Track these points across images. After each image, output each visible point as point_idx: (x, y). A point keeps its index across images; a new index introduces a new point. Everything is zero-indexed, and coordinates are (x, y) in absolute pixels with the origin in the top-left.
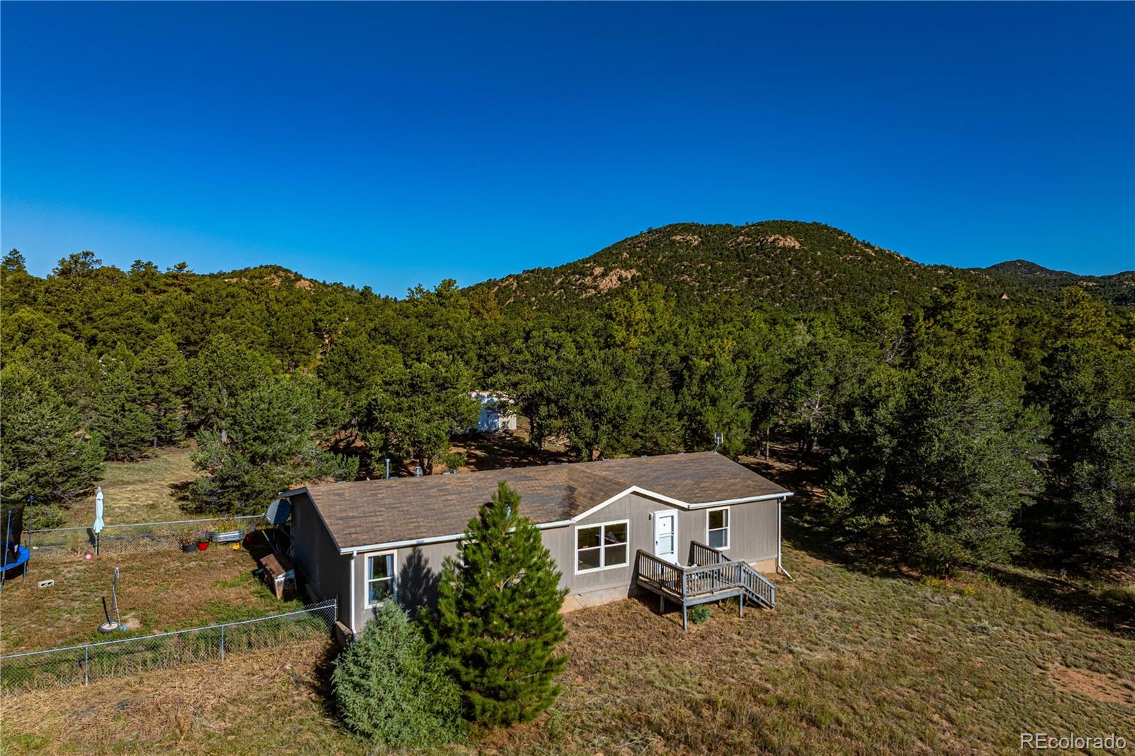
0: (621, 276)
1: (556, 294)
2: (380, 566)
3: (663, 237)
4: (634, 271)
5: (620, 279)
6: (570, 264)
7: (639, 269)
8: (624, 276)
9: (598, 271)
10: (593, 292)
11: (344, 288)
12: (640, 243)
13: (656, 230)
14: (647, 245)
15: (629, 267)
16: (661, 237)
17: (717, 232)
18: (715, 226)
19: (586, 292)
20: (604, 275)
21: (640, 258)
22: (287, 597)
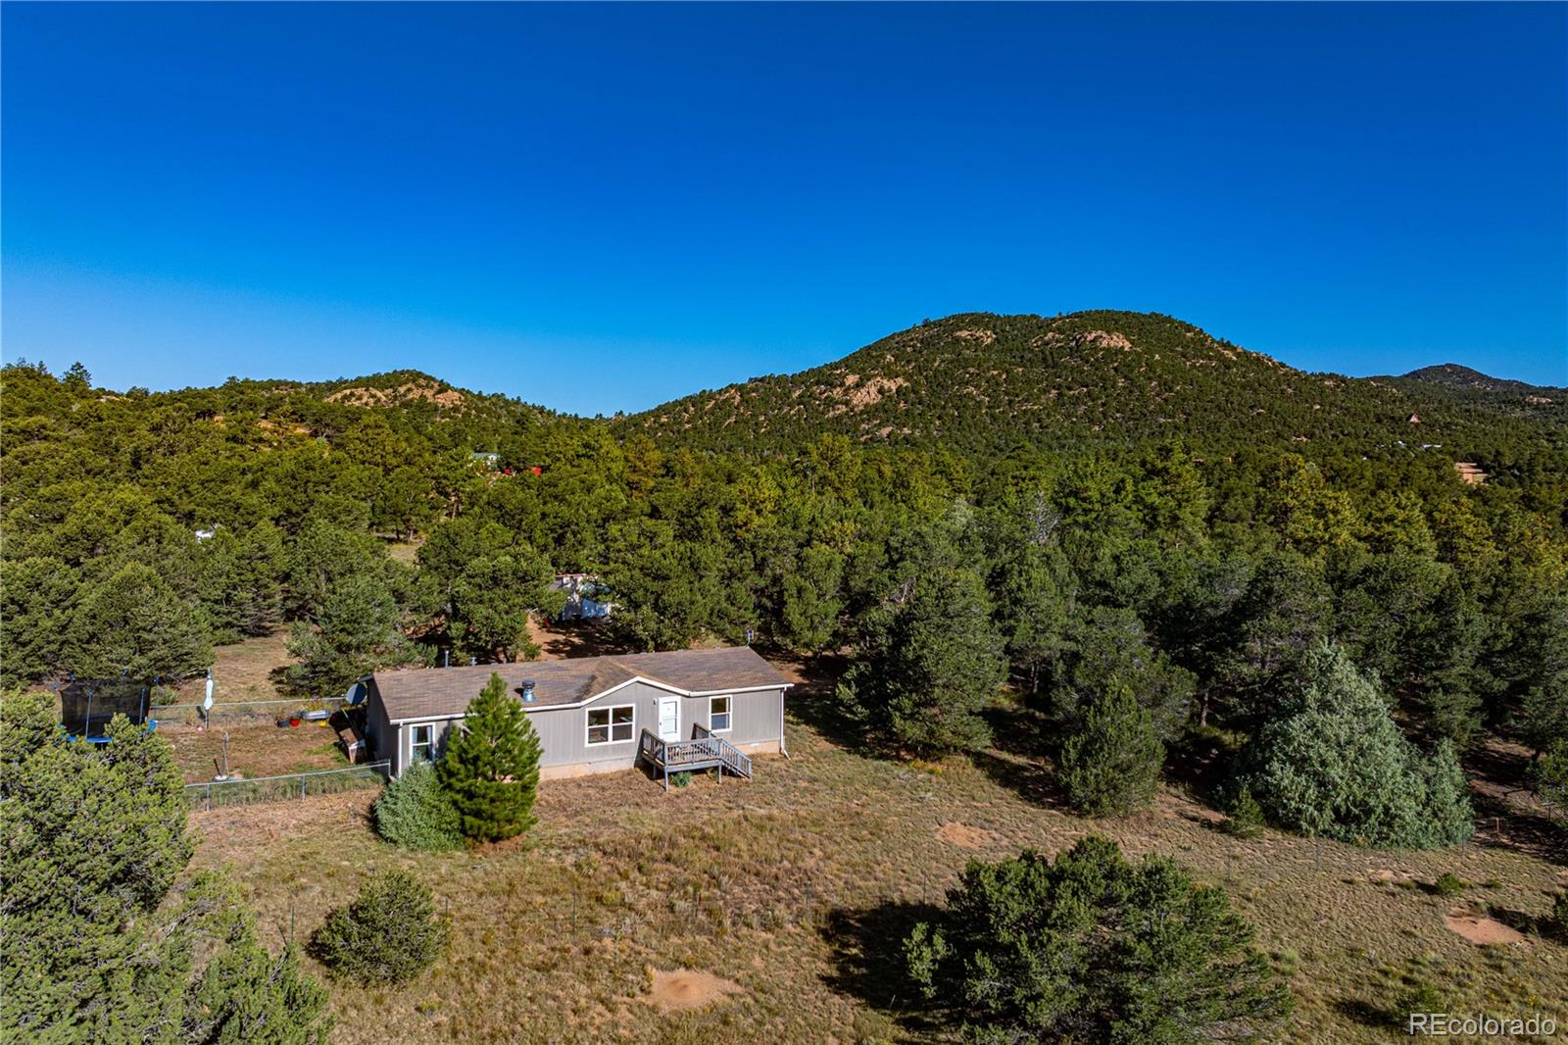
0: (882, 387)
1: (792, 412)
2: (422, 734)
3: (944, 332)
4: (900, 380)
5: (881, 391)
6: (813, 370)
7: (908, 377)
8: (886, 387)
9: (851, 379)
10: (843, 409)
11: (506, 402)
12: (912, 340)
13: (934, 323)
14: (922, 343)
15: (894, 375)
16: (940, 333)
17: (1019, 325)
18: (1015, 318)
19: (834, 409)
20: (858, 386)
21: (909, 362)
22: (358, 761)
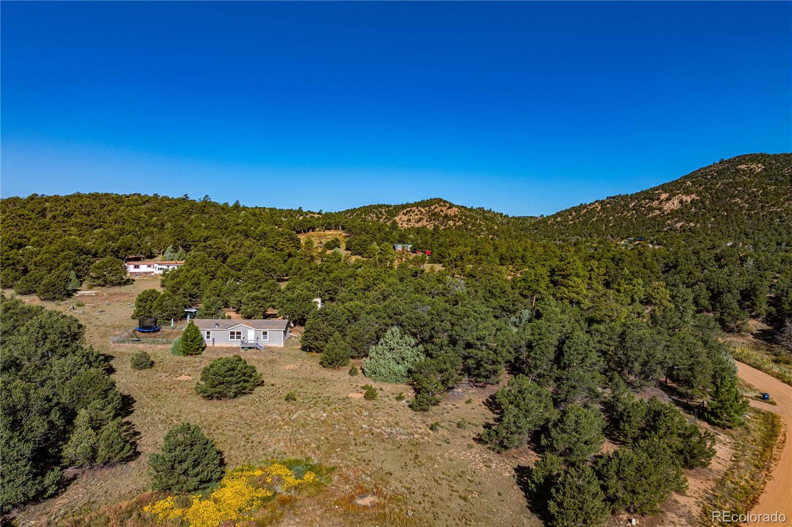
0: (682, 200)
1: (629, 215)
3: (732, 166)
4: (693, 196)
5: (681, 202)
6: (643, 191)
7: (699, 193)
8: (684, 200)
9: (664, 196)
10: (658, 212)
11: (484, 211)
12: (711, 171)
13: (726, 161)
14: (717, 173)
15: (690, 193)
16: (728, 168)
17: (781, 160)
18: (779, 156)
19: (652, 213)
20: (668, 200)
21: (701, 185)
